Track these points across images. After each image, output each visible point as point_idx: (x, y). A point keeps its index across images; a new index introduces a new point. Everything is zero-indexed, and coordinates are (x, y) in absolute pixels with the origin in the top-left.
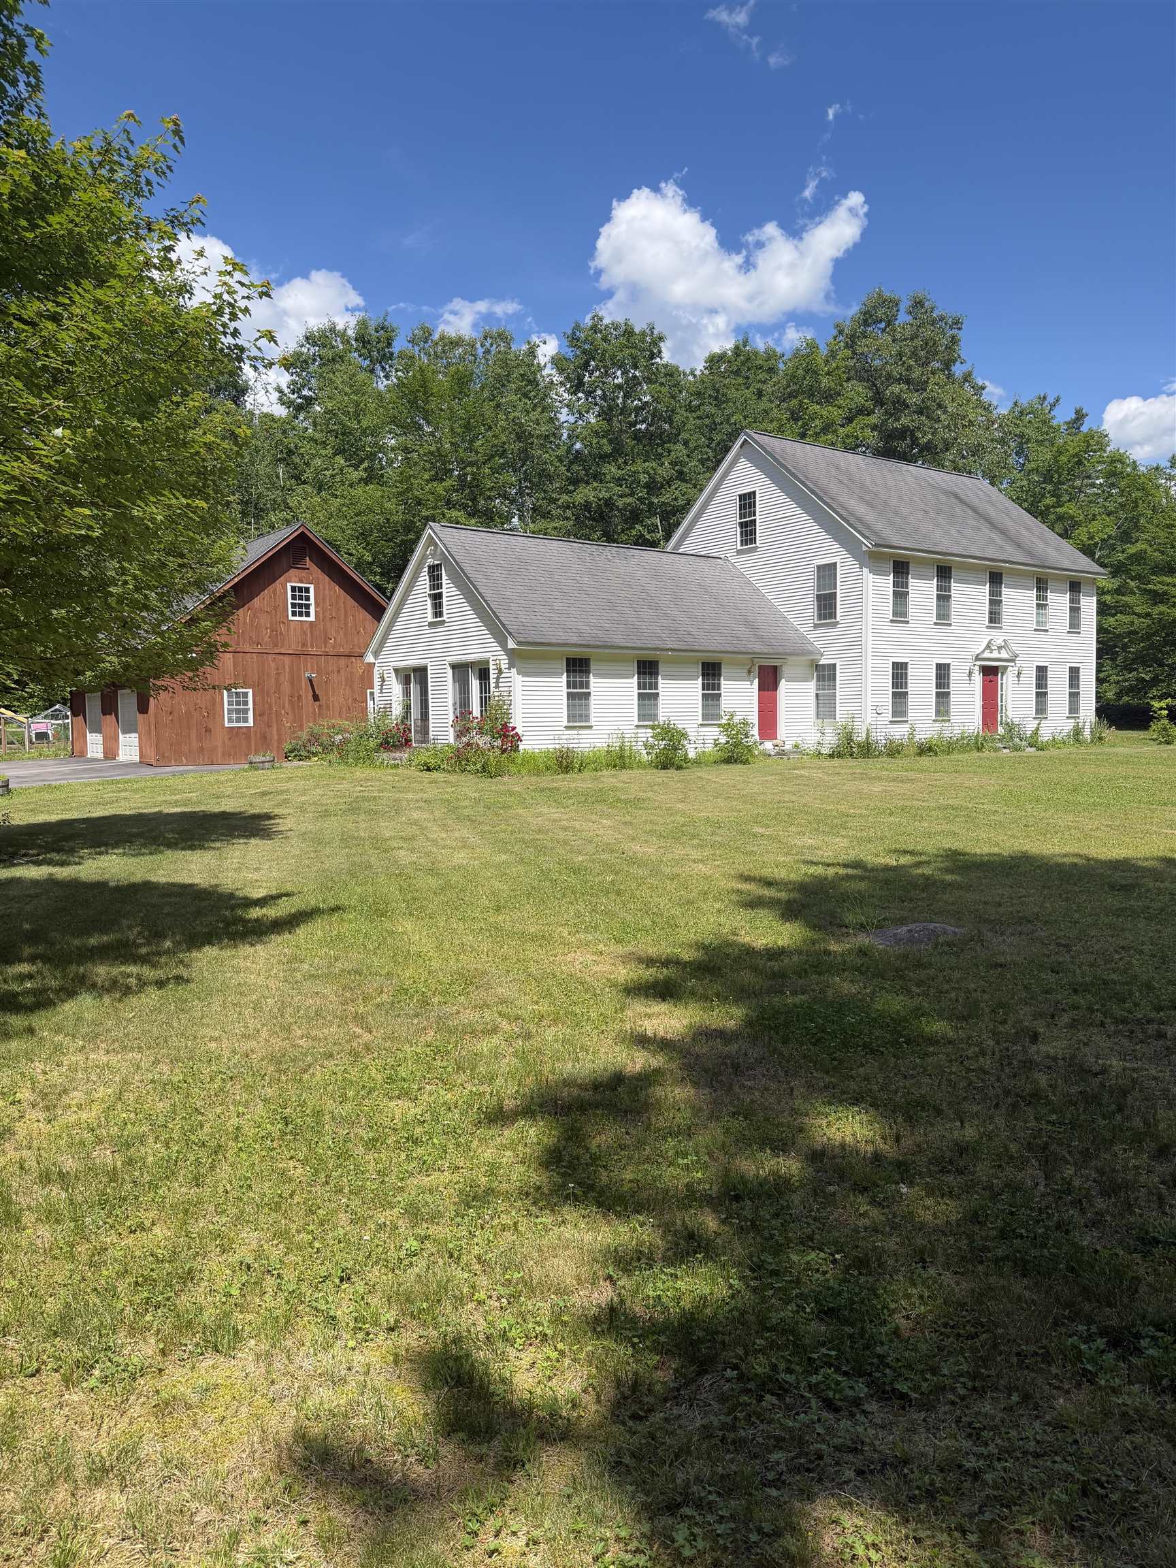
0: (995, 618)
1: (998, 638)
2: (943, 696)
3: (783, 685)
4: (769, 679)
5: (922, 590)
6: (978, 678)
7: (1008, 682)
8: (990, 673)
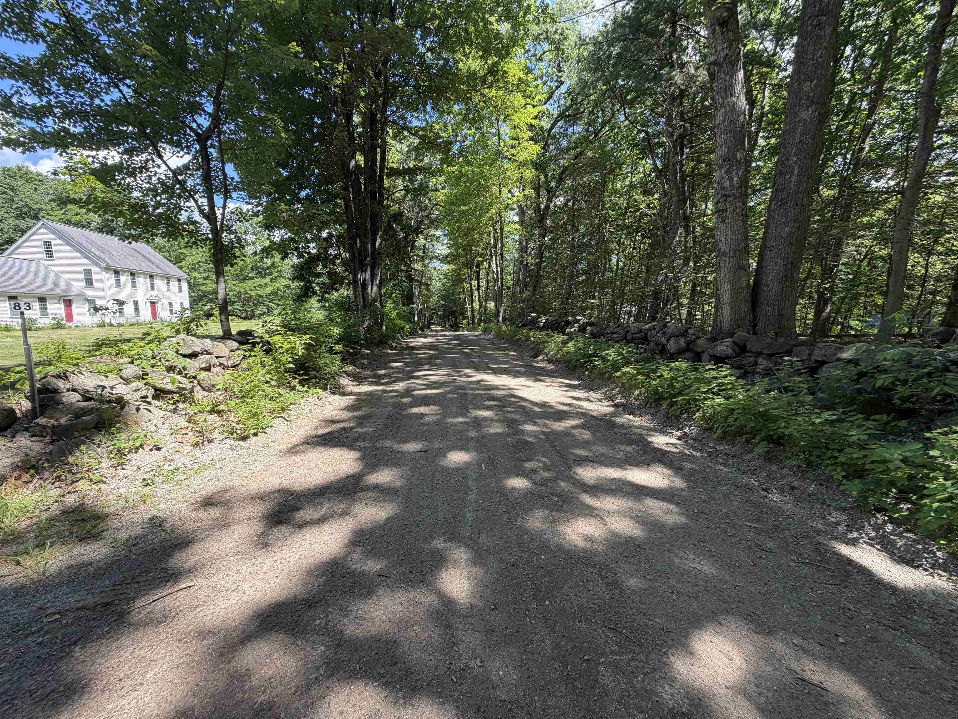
0: (152, 288)
1: (154, 294)
2: (137, 310)
3: (74, 306)
4: (68, 303)
5: (126, 279)
6: (149, 305)
7: (159, 306)
8: (153, 303)
